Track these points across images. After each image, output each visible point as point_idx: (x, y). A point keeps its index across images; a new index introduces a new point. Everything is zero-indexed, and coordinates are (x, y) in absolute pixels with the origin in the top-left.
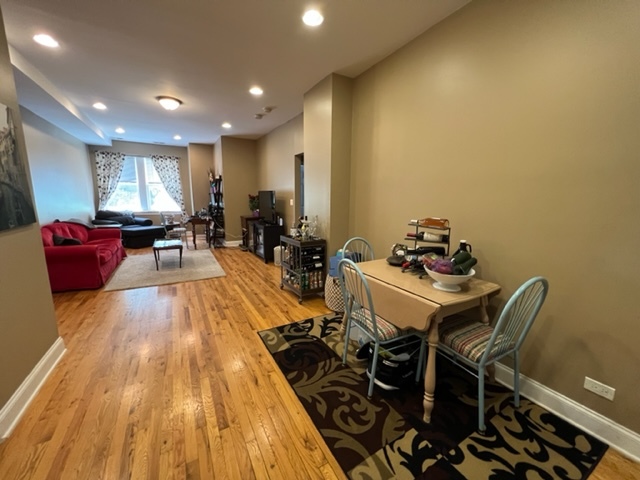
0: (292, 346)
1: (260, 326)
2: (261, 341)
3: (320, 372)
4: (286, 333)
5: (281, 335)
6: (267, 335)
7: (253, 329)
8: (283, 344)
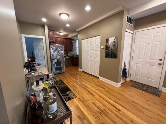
0: (66, 93)
1: (76, 99)
2: (75, 94)
3: (60, 88)
4: (67, 97)
5: (69, 96)
6: (73, 96)
7: (79, 98)
8: (68, 93)
